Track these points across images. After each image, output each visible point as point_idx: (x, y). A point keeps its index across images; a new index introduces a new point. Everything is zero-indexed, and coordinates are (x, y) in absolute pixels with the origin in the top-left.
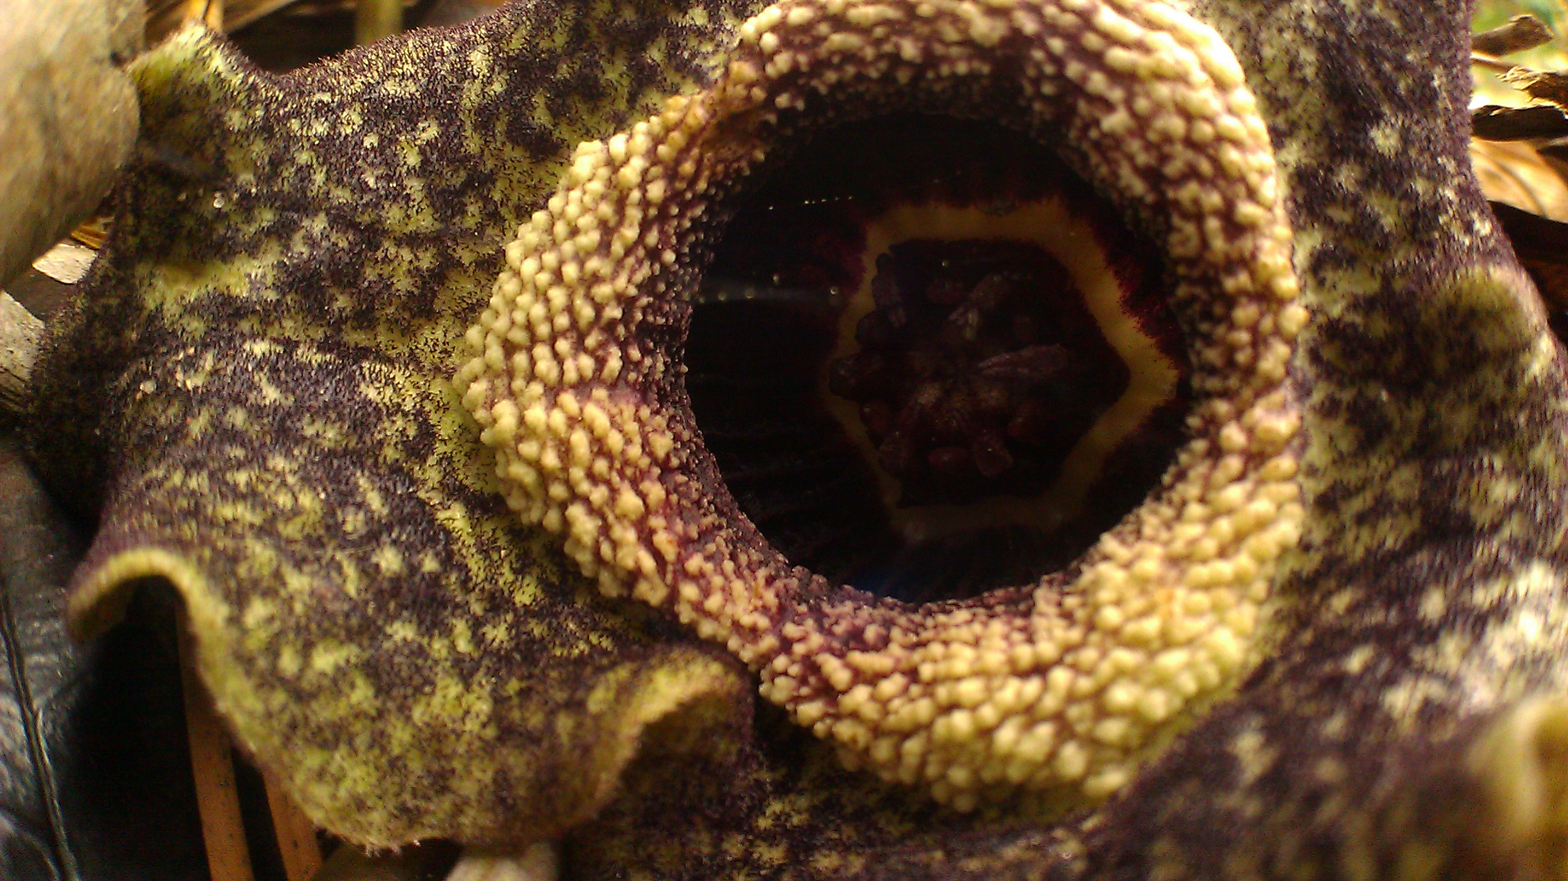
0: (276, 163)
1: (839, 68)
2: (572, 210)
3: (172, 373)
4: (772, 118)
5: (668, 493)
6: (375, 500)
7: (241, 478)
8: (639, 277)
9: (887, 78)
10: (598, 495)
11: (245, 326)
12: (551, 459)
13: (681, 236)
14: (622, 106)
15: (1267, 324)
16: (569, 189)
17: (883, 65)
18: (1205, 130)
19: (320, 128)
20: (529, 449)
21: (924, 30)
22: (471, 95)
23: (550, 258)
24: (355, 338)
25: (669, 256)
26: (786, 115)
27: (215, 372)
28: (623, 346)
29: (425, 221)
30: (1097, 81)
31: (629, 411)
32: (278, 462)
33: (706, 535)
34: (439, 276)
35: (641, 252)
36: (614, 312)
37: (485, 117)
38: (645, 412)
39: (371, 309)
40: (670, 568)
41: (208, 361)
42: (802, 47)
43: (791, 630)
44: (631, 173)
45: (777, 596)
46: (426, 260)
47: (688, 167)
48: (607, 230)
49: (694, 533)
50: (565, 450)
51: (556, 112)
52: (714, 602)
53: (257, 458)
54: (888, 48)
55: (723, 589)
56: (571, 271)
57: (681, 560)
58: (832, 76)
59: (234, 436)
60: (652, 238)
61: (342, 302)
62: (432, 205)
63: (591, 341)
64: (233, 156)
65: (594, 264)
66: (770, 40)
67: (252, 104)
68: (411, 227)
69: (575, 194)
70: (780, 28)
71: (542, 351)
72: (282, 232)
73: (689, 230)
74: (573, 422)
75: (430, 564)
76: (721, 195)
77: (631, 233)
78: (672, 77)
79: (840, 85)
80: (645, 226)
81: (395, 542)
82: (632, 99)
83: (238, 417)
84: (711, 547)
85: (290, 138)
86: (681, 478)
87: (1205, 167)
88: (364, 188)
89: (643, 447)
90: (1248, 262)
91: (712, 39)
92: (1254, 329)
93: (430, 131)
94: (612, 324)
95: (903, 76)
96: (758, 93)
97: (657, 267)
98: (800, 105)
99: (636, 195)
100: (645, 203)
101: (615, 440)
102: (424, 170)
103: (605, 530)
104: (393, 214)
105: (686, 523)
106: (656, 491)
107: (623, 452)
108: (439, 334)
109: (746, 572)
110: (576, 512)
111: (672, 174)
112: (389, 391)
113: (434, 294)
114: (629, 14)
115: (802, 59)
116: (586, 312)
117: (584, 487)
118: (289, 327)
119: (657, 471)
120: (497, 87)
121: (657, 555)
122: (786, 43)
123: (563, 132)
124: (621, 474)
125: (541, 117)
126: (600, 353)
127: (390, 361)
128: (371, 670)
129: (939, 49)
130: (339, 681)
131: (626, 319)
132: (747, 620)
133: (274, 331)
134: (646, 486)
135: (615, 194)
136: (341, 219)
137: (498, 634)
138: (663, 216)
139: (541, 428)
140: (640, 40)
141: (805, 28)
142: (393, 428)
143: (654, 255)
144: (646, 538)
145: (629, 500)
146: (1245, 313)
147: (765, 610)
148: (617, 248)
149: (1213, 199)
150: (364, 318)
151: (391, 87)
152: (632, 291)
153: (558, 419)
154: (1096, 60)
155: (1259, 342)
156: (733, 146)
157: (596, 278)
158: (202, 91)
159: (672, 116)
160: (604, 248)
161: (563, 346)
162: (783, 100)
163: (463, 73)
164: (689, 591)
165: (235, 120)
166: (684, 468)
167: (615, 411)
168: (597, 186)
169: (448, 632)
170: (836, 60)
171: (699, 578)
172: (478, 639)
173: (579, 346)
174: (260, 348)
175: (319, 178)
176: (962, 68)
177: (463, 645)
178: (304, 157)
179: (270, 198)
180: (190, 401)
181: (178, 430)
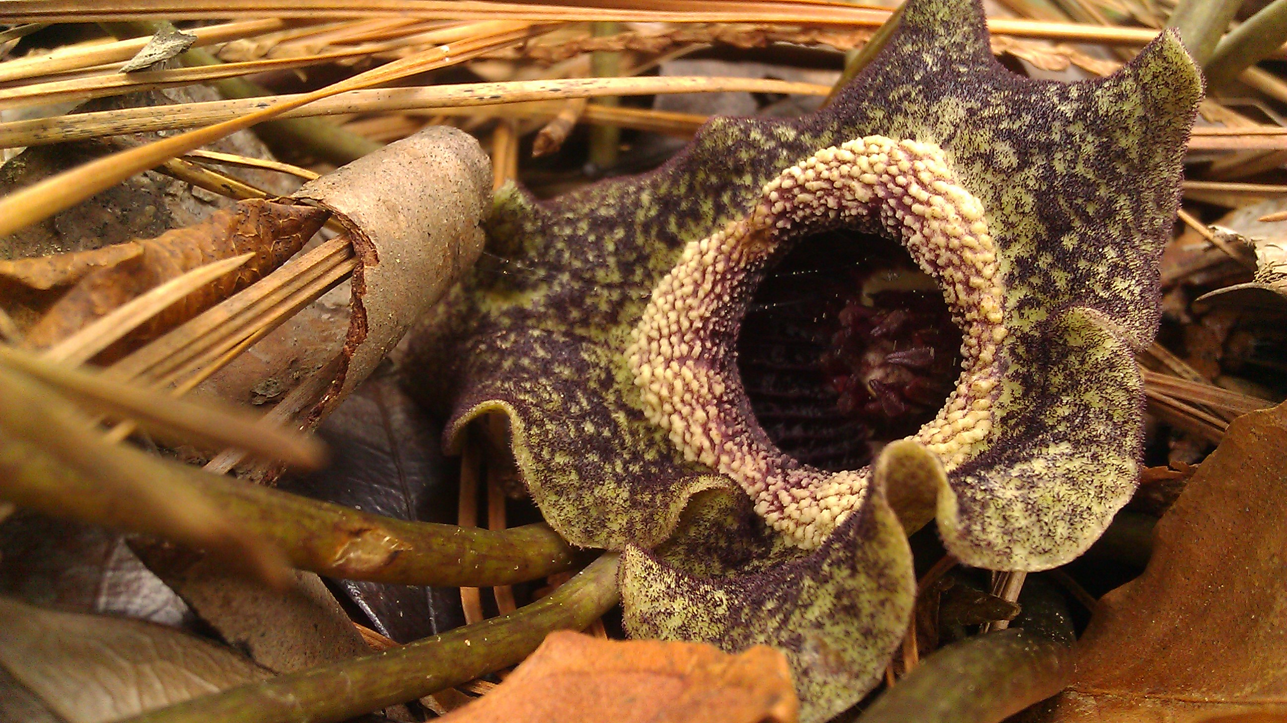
0: (547, 248)
1: (803, 209)
2: (682, 275)
3: (495, 342)
4: (776, 232)
5: (720, 412)
6: (585, 403)
7: (528, 385)
8: (711, 308)
9: (825, 215)
10: (686, 410)
11: (530, 322)
12: (665, 392)
13: (733, 289)
14: (709, 224)
15: (984, 335)
16: (681, 265)
17: (822, 209)
18: (955, 243)
19: (568, 231)
20: (655, 387)
21: (838, 193)
22: (641, 216)
23: (670, 298)
24: (579, 331)
25: (726, 298)
26: (783, 231)
27: (516, 342)
28: (703, 341)
29: (616, 277)
30: (909, 220)
31: (703, 372)
32: (543, 381)
33: (735, 434)
34: (619, 305)
35: (712, 296)
36: (698, 324)
37: (646, 227)
38: (712, 373)
39: (587, 318)
40: (717, 447)
41: (512, 337)
42: (788, 199)
43: (770, 479)
44: (709, 258)
45: (767, 464)
46: (616, 295)
47: (735, 256)
48: (697, 285)
49: (730, 433)
50: (671, 388)
51: (681, 225)
52: (735, 465)
53: (534, 378)
54: (822, 201)
55: (741, 459)
56: (679, 304)
57: (722, 444)
58: (801, 213)
59: (524, 369)
60: (718, 289)
61: (575, 314)
62: (619, 270)
63: (686, 338)
64: (527, 244)
65: (689, 301)
66: (774, 196)
67: (536, 219)
68: (608, 281)
69: (683, 267)
70: (779, 189)
71: (664, 342)
72: (548, 280)
73: (737, 286)
74: (677, 375)
75: (606, 433)
76: (753, 269)
77: (707, 286)
78: (732, 211)
79: (805, 218)
80: (715, 284)
81: (592, 421)
82: (714, 221)
83: (526, 362)
84: (738, 439)
85: (554, 237)
86: (728, 406)
87: (956, 260)
88: (587, 261)
89: (709, 390)
90: (975, 306)
91: (752, 192)
92: (978, 338)
93: (620, 233)
94: (698, 330)
95: (832, 215)
96: (769, 221)
97: (721, 303)
98: (789, 227)
99: (710, 269)
100: (715, 273)
101: (695, 385)
102: (616, 253)
103: (688, 427)
104: (600, 274)
105: (727, 427)
106: (713, 411)
107: (698, 391)
108: (619, 332)
109: (754, 453)
110: (675, 418)
111: (728, 259)
112: (594, 357)
113: (618, 313)
114: (714, 179)
115: (788, 205)
116: (685, 324)
117: (679, 406)
118: (550, 324)
119: (715, 401)
120: (653, 213)
121: (711, 441)
122: (782, 197)
123: (683, 235)
124: (698, 402)
125: (673, 227)
126: (691, 343)
127: (595, 344)
128: (578, 469)
129: (844, 203)
130: (563, 470)
131: (704, 328)
132: (751, 474)
133: (543, 326)
134: (708, 408)
135: (701, 268)
136: (576, 275)
137: (635, 468)
138: (724, 279)
139: (661, 377)
140: (717, 191)
141: (789, 190)
142: (594, 373)
143: (719, 297)
144: (706, 432)
145: (700, 414)
146: (975, 330)
147: (759, 470)
148: (701, 294)
149: (959, 276)
150: (585, 322)
151: (603, 211)
152: (708, 315)
153: (669, 373)
154: (907, 209)
156: (758, 245)
157: (691, 308)
158: (514, 213)
159: (729, 230)
160: (695, 293)
161: (674, 339)
162: (780, 224)
163: (637, 204)
164: (725, 459)
165: (529, 227)
166: (731, 402)
167: (697, 371)
168: (693, 264)
169: (613, 464)
170: (801, 206)
171: (730, 453)
172: (626, 469)
173: (682, 340)
174: (536, 333)
175: (567, 255)
176: (854, 212)
177: (619, 470)
178: (560, 245)
179: (543, 264)
180: (503, 354)
181: (498, 366)
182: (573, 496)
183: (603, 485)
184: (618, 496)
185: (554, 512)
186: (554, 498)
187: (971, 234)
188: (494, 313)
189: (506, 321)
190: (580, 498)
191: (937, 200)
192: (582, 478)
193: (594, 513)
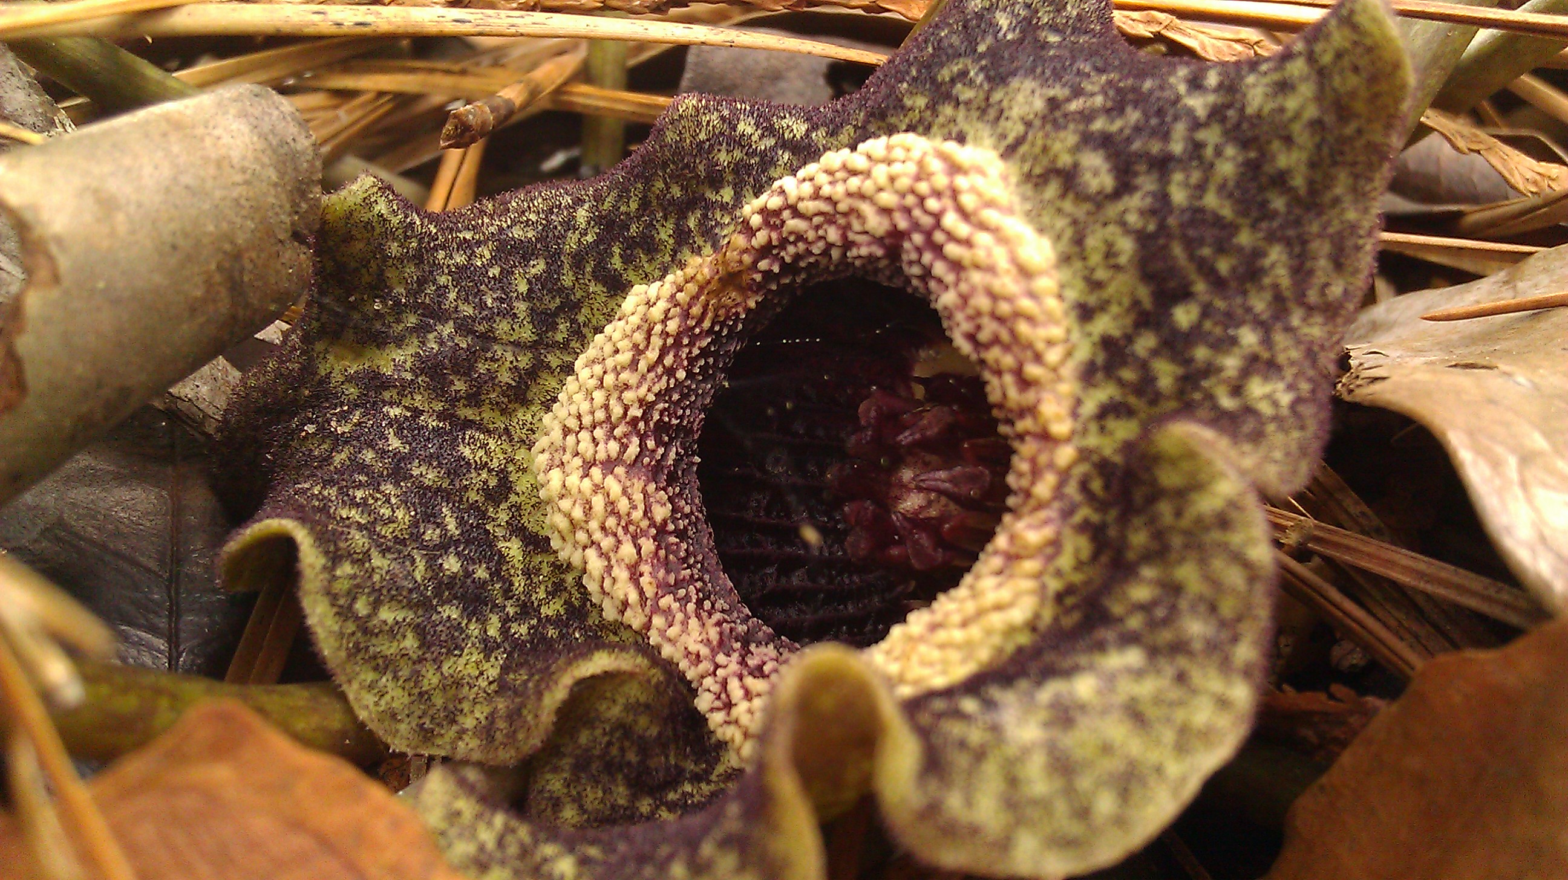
0: (422, 282)
1: (794, 243)
2: (616, 336)
3: (329, 421)
4: (758, 277)
5: (658, 548)
6: (452, 525)
7: (359, 494)
8: (656, 389)
9: (826, 253)
10: (607, 543)
11: (386, 395)
12: (578, 513)
13: (692, 361)
14: (667, 258)
15: (1043, 459)
16: (620, 319)
17: (821, 244)
18: (1004, 308)
19: (460, 259)
20: (565, 504)
21: (842, 221)
22: (572, 241)
23: (598, 369)
24: (466, 413)
25: (681, 374)
26: (767, 274)
27: (360, 424)
28: (643, 438)
29: (527, 334)
30: (939, 268)
31: (638, 485)
32: (388, 488)
33: (678, 584)
34: (533, 373)
35: (660, 370)
36: (636, 412)
37: (578, 260)
38: (652, 487)
39: (478, 394)
40: (649, 603)
41: (356, 417)
42: (774, 227)
43: (721, 658)
44: (657, 312)
45: (721, 634)
46: (524, 361)
47: (696, 310)
48: (638, 351)
49: (671, 579)
50: (588, 508)
51: (627, 259)
52: (672, 632)
53: (375, 483)
54: (821, 232)
55: (682, 623)
56: (609, 379)
57: (657, 597)
58: (791, 249)
59: (363, 468)
60: (669, 360)
61: (459, 386)
62: (532, 322)
63: (618, 432)
64: (391, 274)
65: (625, 376)
66: (756, 220)
68: (515, 337)
69: (622, 323)
70: (763, 211)
71: (584, 435)
72: (421, 332)
73: (698, 357)
74: (597, 488)
75: (481, 573)
76: (725, 332)
77: (652, 355)
78: (700, 241)
79: (797, 257)
80: (663, 352)
81: (458, 554)
82: (675, 253)
83: (368, 456)
84: (682, 592)
85: (437, 266)
86: (673, 539)
87: (1005, 336)
88: (482, 306)
89: (645, 513)
90: (1030, 410)
91: (730, 213)
92: (1033, 461)
93: (538, 267)
94: (634, 422)
95: (835, 254)
96: (747, 259)
97: (672, 381)
98: (776, 269)
99: (658, 328)
100: (665, 334)
101: (623, 505)
102: (529, 296)
103: (609, 568)
104: (502, 327)
105: (668, 572)
106: (648, 545)
107: (629, 514)
108: (529, 417)
109: (704, 615)
110: (591, 553)
111: (686, 315)
112: (481, 453)
113: (528, 387)
114: (676, 192)
115: (774, 236)
116: (617, 410)
117: (598, 536)
118: (419, 401)
119: (653, 531)
120: (590, 238)
121: (641, 593)
122: (766, 223)
123: (631, 275)
124: (626, 529)
125: (617, 263)
126: (625, 440)
127: (489, 432)
128: (420, 631)
129: (851, 236)
130: (393, 632)
131: (645, 417)
132: (693, 647)
133: (406, 402)
134: (642, 541)
135: (646, 327)
136: (464, 327)
137: (521, 630)
138: (677, 344)
139: (574, 491)
140: (682, 209)
141: (777, 213)
142: (477, 479)
143: (670, 372)
144: (635, 577)
145: (627, 550)
146: (1027, 448)
147: (708, 642)
148: (643, 366)
149: (1008, 360)
150: (474, 399)
151: (517, 233)
152: (651, 398)
153: (587, 484)
154: (938, 250)
155: (1036, 473)
156: (733, 295)
157: (627, 387)
158: (369, 225)
159: (690, 271)
160: (634, 364)
161: (599, 433)
162: (763, 265)
163: (569, 224)
164: (658, 621)
165: (394, 249)
166: (681, 534)
167: (628, 484)
168: (635, 320)
169: (484, 622)
170: (792, 239)
171: (667, 612)
172: (504, 631)
173: (610, 435)
174: (394, 412)
175: (452, 296)
176: (864, 251)
177: (493, 632)
178: (443, 280)
179: (415, 307)
180: (338, 441)
181: (327, 459)
182: (405, 673)
183: (460, 656)
184: (482, 673)
185: (369, 699)
186: (369, 676)
187: (1032, 295)
188: (337, 377)
189: (352, 391)
190: (416, 677)
191: (983, 239)
192: (425, 644)
193: (438, 700)
